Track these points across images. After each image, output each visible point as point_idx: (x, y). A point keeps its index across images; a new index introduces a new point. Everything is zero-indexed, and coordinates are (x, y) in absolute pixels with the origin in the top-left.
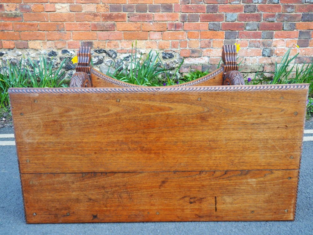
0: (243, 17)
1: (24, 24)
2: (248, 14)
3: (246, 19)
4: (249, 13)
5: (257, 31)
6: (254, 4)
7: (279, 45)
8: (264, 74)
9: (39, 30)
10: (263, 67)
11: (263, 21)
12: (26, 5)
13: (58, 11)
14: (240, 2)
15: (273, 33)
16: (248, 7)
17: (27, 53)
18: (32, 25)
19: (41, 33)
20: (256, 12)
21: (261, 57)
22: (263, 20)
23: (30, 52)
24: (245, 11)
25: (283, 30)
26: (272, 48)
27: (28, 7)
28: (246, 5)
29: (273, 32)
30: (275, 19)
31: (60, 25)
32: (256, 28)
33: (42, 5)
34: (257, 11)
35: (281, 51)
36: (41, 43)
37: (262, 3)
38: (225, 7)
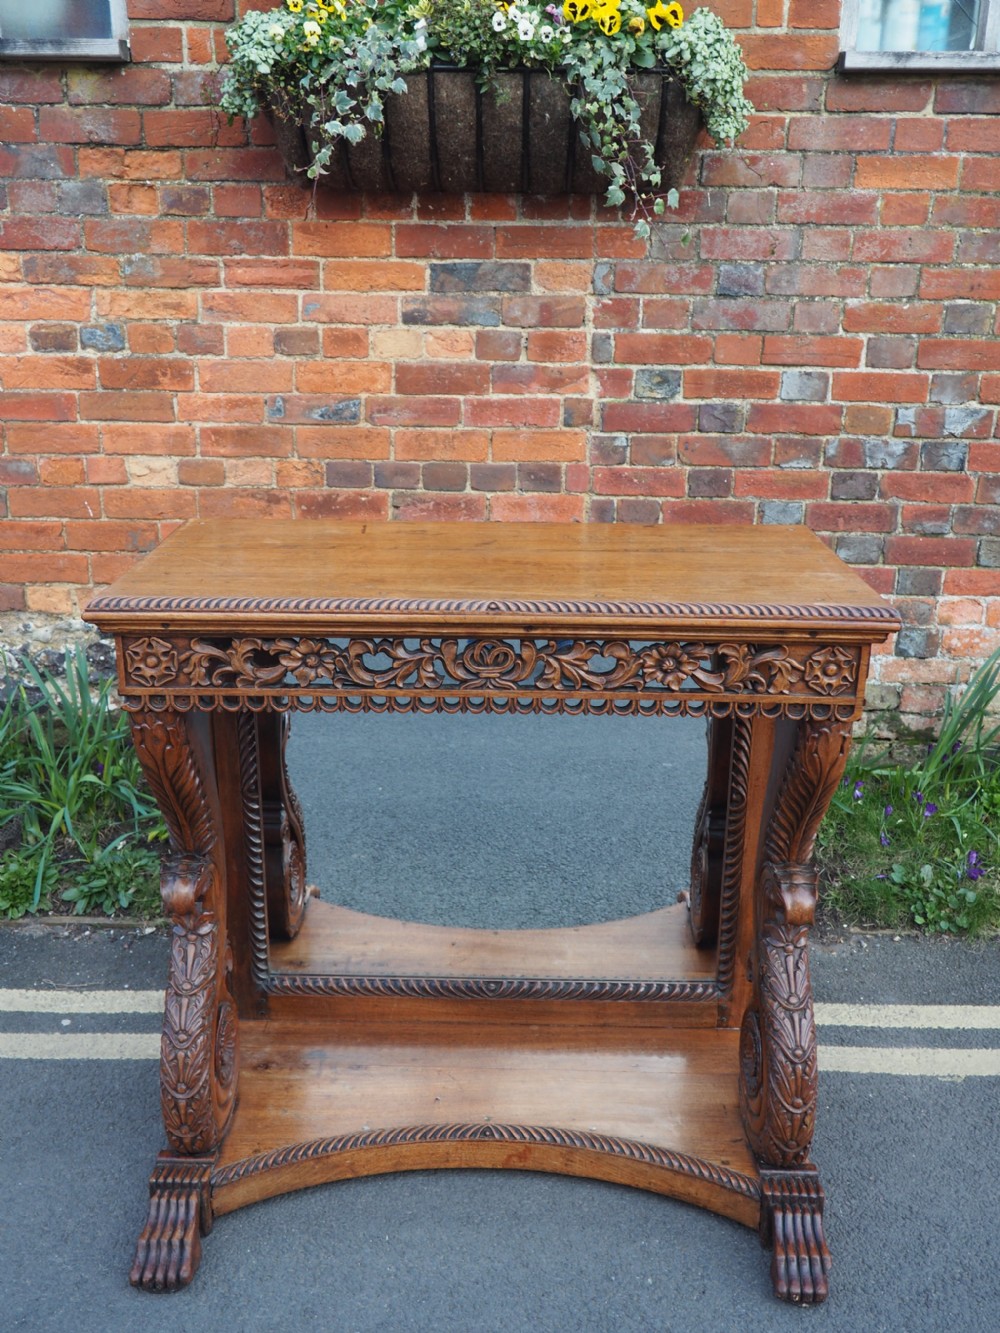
0: (826, 516)
1: (12, 527)
2: (845, 506)
3: (837, 524)
4: (850, 502)
5: (880, 566)
6: (868, 471)
7: (959, 619)
8: (900, 720)
9: (64, 548)
10: (899, 695)
11: (900, 530)
12: (19, 460)
13: (134, 482)
14: (816, 461)
15: (938, 575)
16: (844, 481)
17: (21, 626)
18: (40, 531)
19: (71, 559)
20: (877, 501)
21: (892, 658)
22: (903, 527)
23: (32, 624)
24: (836, 494)
25: (978, 565)
26: (933, 628)
27: (28, 469)
28: (839, 475)
29: (940, 572)
30: (948, 528)
31: (144, 530)
32: (873, 556)
33: (78, 460)
34: (881, 496)
35: (967, 640)
36: (73, 592)
37: (897, 469)
38: (759, 477)
